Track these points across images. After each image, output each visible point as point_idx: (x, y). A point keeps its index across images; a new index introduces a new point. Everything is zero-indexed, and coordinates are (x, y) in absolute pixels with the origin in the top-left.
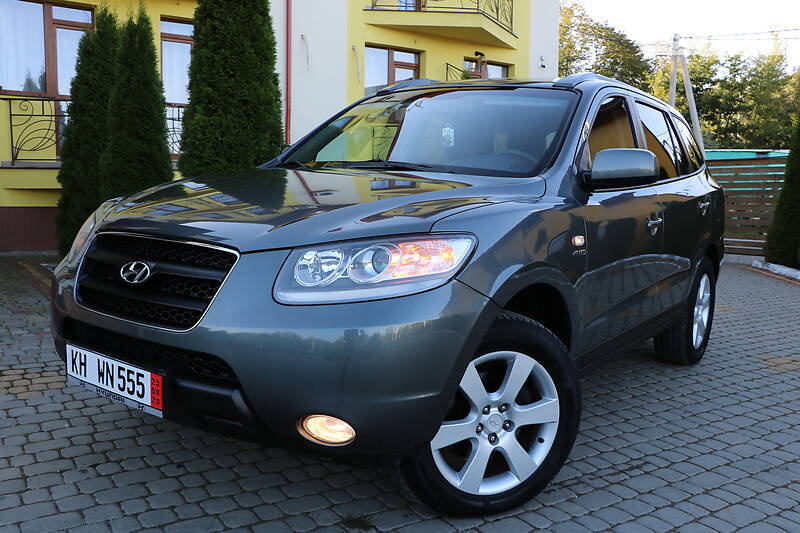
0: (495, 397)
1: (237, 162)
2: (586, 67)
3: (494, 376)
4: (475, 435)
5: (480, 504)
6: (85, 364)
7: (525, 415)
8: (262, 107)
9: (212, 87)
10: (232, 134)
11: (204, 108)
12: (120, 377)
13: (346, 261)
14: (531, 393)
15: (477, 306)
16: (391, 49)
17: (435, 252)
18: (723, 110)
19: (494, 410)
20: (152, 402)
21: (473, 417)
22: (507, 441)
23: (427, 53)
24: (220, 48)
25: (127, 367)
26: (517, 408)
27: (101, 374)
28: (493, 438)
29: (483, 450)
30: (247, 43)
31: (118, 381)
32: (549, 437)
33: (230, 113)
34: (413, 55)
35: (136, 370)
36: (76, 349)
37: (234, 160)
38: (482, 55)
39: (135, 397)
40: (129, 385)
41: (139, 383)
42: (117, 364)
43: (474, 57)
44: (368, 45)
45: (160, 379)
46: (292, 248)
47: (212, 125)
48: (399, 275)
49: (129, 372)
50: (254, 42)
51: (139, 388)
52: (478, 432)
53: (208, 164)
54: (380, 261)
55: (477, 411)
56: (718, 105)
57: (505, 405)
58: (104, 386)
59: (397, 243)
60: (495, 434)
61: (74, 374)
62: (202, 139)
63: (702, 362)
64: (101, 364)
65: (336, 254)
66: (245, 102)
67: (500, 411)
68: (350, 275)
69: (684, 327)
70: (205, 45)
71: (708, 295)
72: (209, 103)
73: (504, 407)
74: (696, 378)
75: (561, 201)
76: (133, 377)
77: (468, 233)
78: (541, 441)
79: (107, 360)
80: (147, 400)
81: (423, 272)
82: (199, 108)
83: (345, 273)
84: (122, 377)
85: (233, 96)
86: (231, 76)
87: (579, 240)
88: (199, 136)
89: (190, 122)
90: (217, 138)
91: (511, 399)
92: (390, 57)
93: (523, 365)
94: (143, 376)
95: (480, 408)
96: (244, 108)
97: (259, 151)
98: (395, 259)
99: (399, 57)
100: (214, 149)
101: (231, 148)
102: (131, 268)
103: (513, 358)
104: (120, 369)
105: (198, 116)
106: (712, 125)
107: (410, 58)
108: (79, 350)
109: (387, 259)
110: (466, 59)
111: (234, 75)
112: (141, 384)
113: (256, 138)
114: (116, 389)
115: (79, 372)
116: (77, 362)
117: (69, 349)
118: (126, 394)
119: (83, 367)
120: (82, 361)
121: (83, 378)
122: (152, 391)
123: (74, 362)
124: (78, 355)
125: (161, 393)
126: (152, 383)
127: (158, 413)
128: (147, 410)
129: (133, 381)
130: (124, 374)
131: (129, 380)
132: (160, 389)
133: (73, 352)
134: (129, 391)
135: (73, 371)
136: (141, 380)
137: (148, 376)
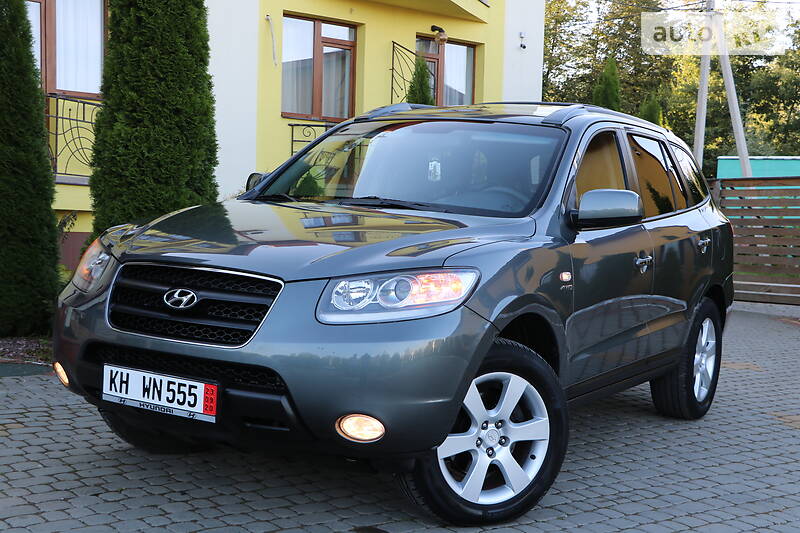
0: (493, 413)
1: (167, 184)
2: (583, 31)
3: (492, 394)
4: (476, 448)
5: (480, 513)
6: (127, 382)
7: (519, 432)
8: (197, 118)
9: (136, 91)
10: (162, 150)
11: (127, 116)
12: (169, 390)
13: (374, 289)
14: (523, 412)
15: (481, 328)
16: (317, 20)
17: (446, 283)
18: (782, 98)
19: (491, 426)
20: (205, 410)
21: (474, 430)
22: (504, 455)
23: (366, 26)
24: (147, 46)
25: (178, 381)
26: (511, 425)
27: (146, 390)
28: (491, 452)
29: (482, 463)
30: (181, 40)
31: (165, 394)
32: (541, 453)
33: (160, 124)
34: (347, 28)
35: (188, 383)
36: (115, 369)
37: (163, 181)
38: (441, 30)
39: (186, 407)
40: (180, 397)
41: (190, 394)
42: (166, 379)
43: (430, 32)
44: (287, 14)
45: (215, 388)
46: (330, 278)
47: (136, 138)
48: (419, 301)
49: (180, 385)
50: (187, 38)
51: (191, 399)
52: (478, 446)
53: (131, 184)
54: (403, 291)
55: (476, 425)
56: (775, 90)
57: (501, 421)
58: (150, 400)
59: (416, 275)
60: (492, 449)
61: (113, 393)
62: (124, 155)
63: (707, 417)
64: (147, 383)
65: (363, 284)
66: (177, 112)
67: (498, 428)
68: (379, 301)
69: (683, 376)
70: (129, 40)
71: (712, 342)
72: (132, 111)
73: (500, 424)
74: (698, 431)
75: (549, 240)
76: (185, 390)
77: (472, 268)
78: (533, 457)
79: (153, 376)
80: (199, 408)
81: (434, 300)
82: (120, 116)
83: (375, 299)
84: (173, 391)
85: (163, 104)
86: (161, 79)
87: (566, 276)
88: (121, 150)
89: (109, 133)
90: (143, 154)
91: (507, 416)
92: (316, 32)
93: (517, 386)
94: (196, 387)
95: (480, 424)
96: (177, 119)
97: (193, 170)
98: (415, 289)
99: (329, 31)
100: (139, 166)
101: (159, 166)
102: (176, 295)
103: (509, 379)
104: (170, 383)
105: (118, 126)
106: (767, 120)
107: (342, 34)
108: (120, 370)
109: (409, 288)
110: (421, 37)
111: (164, 79)
112: (195, 395)
113: (188, 154)
114: (164, 402)
115: (118, 390)
116: (117, 381)
117: (107, 369)
118: (175, 405)
119: (124, 385)
120: (125, 379)
121: (123, 395)
122: (206, 399)
123: (112, 381)
124: (119, 374)
125: (215, 400)
126: (206, 389)
127: (212, 420)
128: (198, 417)
129: (184, 393)
130: (175, 387)
131: (179, 392)
132: (214, 397)
133: (112, 372)
134: (179, 402)
135: (111, 389)
136: (194, 391)
137: (201, 387)
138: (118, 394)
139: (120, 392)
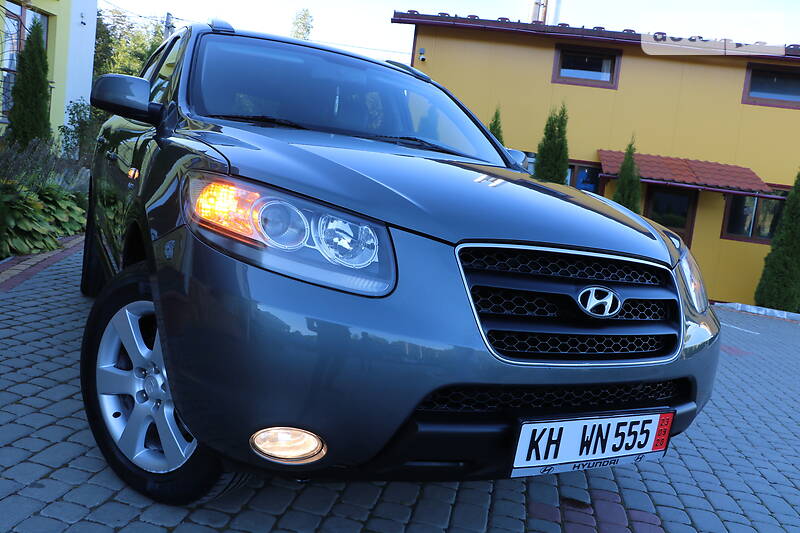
6: (557, 442)
12: (617, 435)
20: (655, 446)
25: (629, 419)
27: (585, 444)
31: (612, 441)
35: (641, 418)
36: (539, 427)
39: (634, 450)
40: (629, 440)
41: (641, 432)
42: (614, 421)
45: (669, 417)
49: (633, 424)
51: (641, 438)
58: (591, 457)
61: (530, 463)
64: (588, 434)
76: (638, 428)
79: (597, 422)
80: (649, 447)
84: (623, 434)
94: (650, 422)
104: (620, 425)
108: (548, 426)
112: (648, 432)
114: (609, 453)
115: (542, 456)
116: (542, 445)
117: (526, 430)
118: (623, 452)
119: (553, 447)
120: (554, 438)
121: (550, 461)
122: (658, 434)
123: (534, 445)
124: (547, 433)
125: (667, 432)
126: (660, 425)
128: (646, 458)
129: (635, 433)
130: (624, 430)
131: (630, 433)
132: (668, 427)
133: (535, 431)
134: (628, 448)
135: (528, 458)
136: (647, 427)
137: (656, 418)
138: (542, 462)
139: (546, 457)
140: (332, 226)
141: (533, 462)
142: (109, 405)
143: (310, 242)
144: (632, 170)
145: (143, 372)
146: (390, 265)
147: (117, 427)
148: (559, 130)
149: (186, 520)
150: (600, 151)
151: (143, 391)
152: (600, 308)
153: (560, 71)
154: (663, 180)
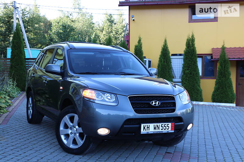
12: (161, 127)
20: (171, 129)
25: (164, 124)
27: (155, 128)
31: (161, 128)
35: (167, 124)
36: (145, 125)
39: (166, 130)
40: (165, 128)
42: (160, 124)
49: (165, 125)
51: (168, 128)
58: (156, 131)
64: (155, 126)
76: (166, 126)
79: (157, 124)
84: (163, 127)
94: (169, 124)
104: (162, 125)
108: (147, 125)
112: (169, 127)
114: (160, 130)
115: (146, 130)
116: (146, 128)
117: (142, 125)
118: (163, 130)
119: (148, 128)
120: (148, 127)
121: (148, 131)
122: (171, 127)
123: (144, 128)
124: (146, 126)
125: (174, 127)
126: (171, 125)
127: (173, 131)
128: (170, 132)
129: (166, 127)
130: (163, 126)
131: (164, 127)
132: (174, 126)
133: (144, 125)
134: (164, 129)
135: (144, 130)
136: (168, 125)
137: (170, 124)
138: (146, 131)
139: (147, 130)
140: (107, 95)
141: (145, 131)
142: (63, 137)
143: (104, 98)
144: (224, 56)
145: (71, 129)
146: (117, 101)
147: (65, 142)
148: (192, 44)
149: (83, 157)
150: (213, 49)
151: (72, 132)
152: (156, 104)
153: (192, 17)
154: (239, 58)
